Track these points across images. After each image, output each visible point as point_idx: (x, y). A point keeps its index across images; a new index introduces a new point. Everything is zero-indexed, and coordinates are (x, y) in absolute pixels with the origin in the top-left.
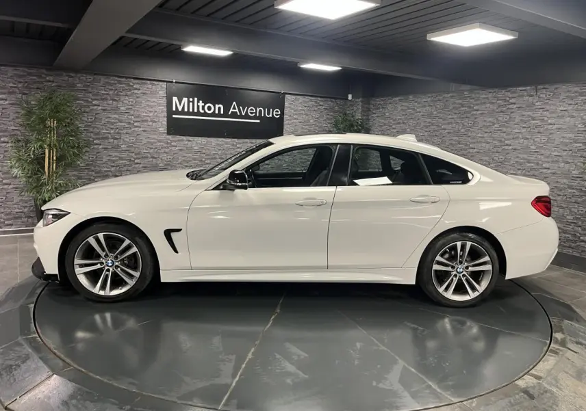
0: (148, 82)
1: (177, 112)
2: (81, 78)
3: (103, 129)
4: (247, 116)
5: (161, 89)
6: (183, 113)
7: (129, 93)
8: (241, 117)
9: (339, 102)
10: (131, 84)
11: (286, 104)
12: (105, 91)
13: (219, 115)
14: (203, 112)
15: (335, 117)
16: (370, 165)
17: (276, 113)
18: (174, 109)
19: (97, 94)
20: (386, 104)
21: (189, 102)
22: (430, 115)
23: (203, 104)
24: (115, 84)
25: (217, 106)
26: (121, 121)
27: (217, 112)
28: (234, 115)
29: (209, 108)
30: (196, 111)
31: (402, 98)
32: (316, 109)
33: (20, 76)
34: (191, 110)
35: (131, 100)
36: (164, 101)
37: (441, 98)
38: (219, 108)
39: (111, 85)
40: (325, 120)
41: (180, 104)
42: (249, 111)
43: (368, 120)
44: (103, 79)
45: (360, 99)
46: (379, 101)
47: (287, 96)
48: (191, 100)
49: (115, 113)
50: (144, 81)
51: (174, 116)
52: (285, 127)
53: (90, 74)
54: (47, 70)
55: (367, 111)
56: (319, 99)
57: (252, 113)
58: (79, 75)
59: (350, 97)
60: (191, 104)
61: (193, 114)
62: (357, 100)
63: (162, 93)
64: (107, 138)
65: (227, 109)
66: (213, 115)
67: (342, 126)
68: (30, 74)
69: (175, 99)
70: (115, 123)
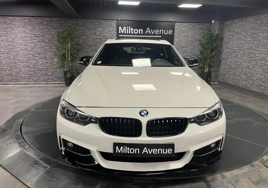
0: (108, 21)
1: (121, 34)
2: (81, 21)
3: (90, 42)
4: (154, 34)
5: (114, 23)
6: (124, 34)
7: (100, 26)
8: (151, 35)
9: (207, 24)
10: (101, 22)
11: (176, 27)
12: (91, 26)
13: (141, 34)
14: (133, 33)
15: (203, 33)
16: (222, 58)
17: (170, 32)
18: (120, 32)
19: (87, 27)
20: (232, 23)
21: (126, 29)
22: (254, 28)
23: (133, 30)
24: (95, 22)
25: (140, 30)
26: (97, 39)
27: (139, 33)
28: (148, 34)
29: (136, 31)
30: (130, 33)
31: (240, 20)
32: (193, 29)
33: (58, 21)
34: (127, 33)
35: (101, 29)
36: (115, 29)
37: (260, 18)
38: (141, 31)
39: (93, 23)
40: (198, 35)
41: (122, 30)
42: (156, 32)
43: (223, 33)
44: (90, 21)
45: (218, 23)
46: (228, 23)
47: (176, 23)
48: (127, 28)
49: (95, 35)
50: (107, 20)
51: (120, 36)
52: (175, 39)
53: (84, 19)
54: (68, 18)
55: (222, 29)
56: (195, 23)
57: (157, 33)
58: (80, 20)
59: (213, 21)
60: (127, 30)
61: (128, 34)
62: (216, 23)
63: (115, 25)
64: (91, 46)
65: (144, 31)
66: (138, 34)
67: (206, 37)
68: (62, 20)
69: (120, 28)
70: (95, 39)
